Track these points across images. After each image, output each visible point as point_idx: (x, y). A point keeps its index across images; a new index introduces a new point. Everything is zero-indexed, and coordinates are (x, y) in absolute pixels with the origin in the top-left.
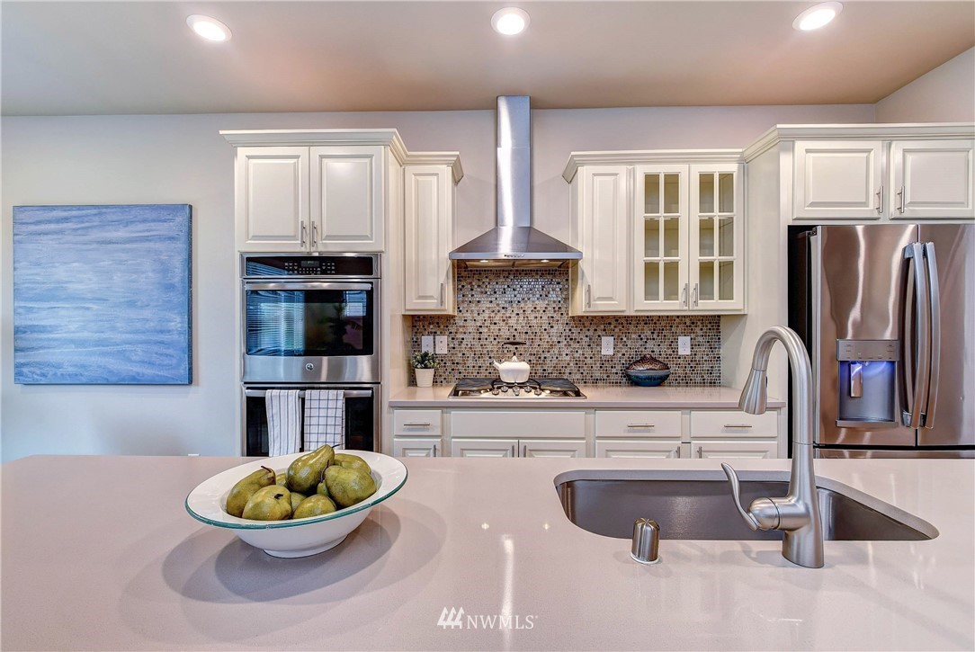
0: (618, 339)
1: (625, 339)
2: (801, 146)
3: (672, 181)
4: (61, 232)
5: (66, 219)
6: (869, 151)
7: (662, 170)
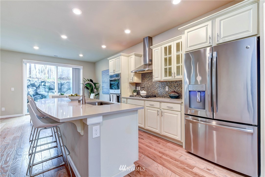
0: (169, 87)
1: (171, 87)
2: (186, 31)
3: (170, 47)
4: (104, 74)
5: (105, 72)
6: (207, 25)
7: (167, 45)
